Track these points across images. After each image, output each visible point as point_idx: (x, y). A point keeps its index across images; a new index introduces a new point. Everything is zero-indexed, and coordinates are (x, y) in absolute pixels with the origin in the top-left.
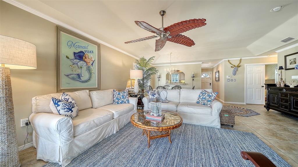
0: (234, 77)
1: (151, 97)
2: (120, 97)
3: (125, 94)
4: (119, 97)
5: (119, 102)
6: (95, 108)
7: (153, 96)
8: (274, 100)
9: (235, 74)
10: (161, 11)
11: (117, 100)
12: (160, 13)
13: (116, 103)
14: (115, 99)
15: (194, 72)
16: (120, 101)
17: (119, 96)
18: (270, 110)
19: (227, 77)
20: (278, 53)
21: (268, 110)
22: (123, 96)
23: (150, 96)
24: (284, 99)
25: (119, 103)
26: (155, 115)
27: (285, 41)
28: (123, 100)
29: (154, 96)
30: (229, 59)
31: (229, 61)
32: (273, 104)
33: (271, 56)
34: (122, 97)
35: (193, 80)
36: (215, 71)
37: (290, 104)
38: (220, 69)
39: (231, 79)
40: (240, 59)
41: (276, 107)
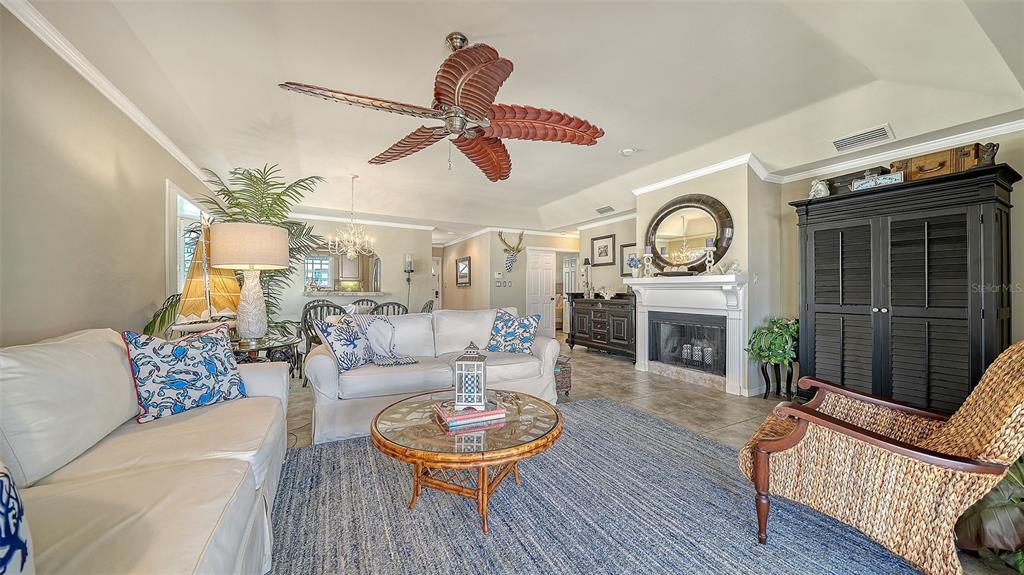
0: (509, 276)
1: (340, 349)
2: (191, 368)
3: (220, 350)
4: (187, 373)
5: (188, 403)
6: (30, 481)
7: (352, 343)
8: (582, 326)
9: (509, 270)
10: (455, 34)
11: (172, 393)
12: (451, 38)
13: (167, 413)
14: (151, 386)
15: (412, 255)
16: (195, 394)
17: (180, 366)
18: (576, 347)
19: (497, 276)
20: (581, 231)
21: (572, 348)
22: (208, 363)
23: (337, 346)
24: (599, 323)
25: (183, 409)
26: (478, 408)
27: (601, 211)
28: (211, 382)
29: (355, 346)
30: (504, 230)
31: (500, 234)
32: (581, 335)
33: (567, 235)
34: (202, 370)
35: (408, 280)
36: (453, 257)
37: (608, 330)
38: (474, 252)
39: (502, 281)
40: (519, 232)
41: (586, 339)
